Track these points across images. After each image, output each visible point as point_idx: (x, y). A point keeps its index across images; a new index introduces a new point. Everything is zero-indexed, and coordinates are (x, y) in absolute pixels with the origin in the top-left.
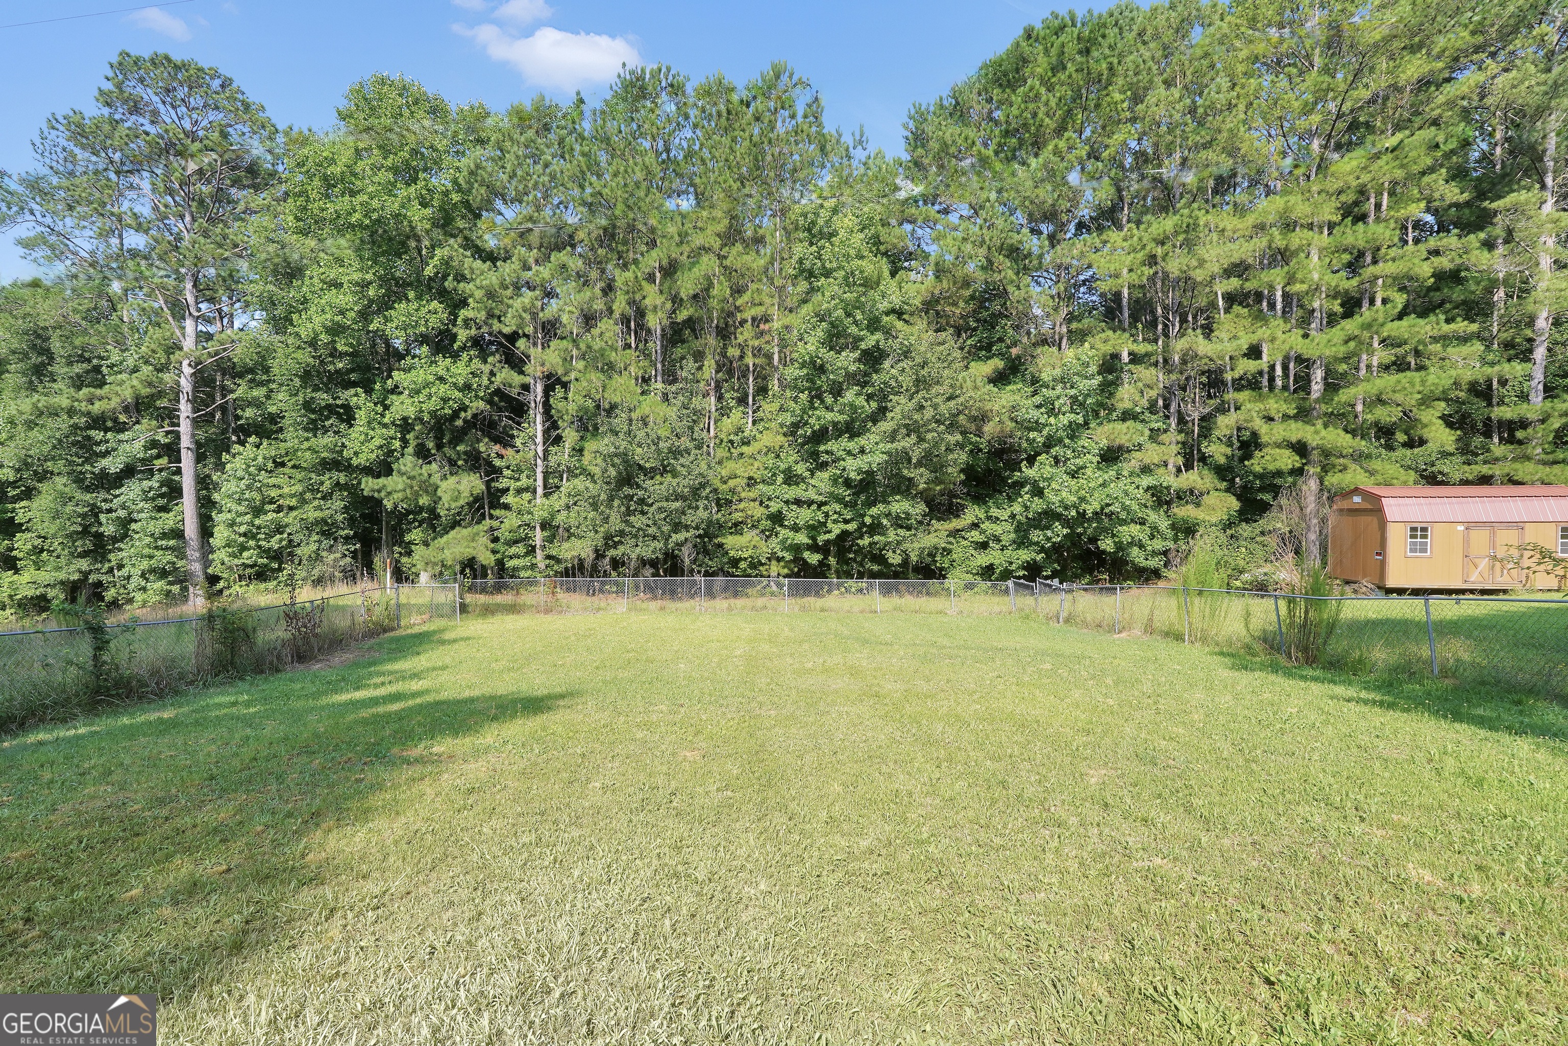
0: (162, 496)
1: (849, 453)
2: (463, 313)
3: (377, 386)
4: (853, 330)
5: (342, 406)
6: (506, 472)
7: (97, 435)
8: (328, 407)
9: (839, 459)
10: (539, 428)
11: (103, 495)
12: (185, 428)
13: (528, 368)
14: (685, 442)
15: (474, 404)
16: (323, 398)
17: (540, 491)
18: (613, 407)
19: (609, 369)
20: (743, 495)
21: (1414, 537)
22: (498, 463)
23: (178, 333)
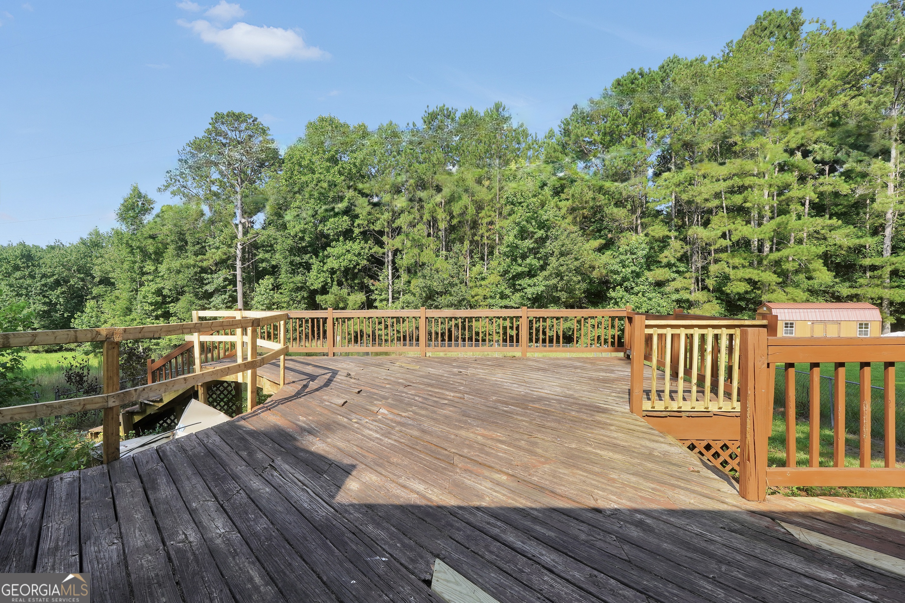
0: (229, 302)
1: (529, 285)
2: (357, 222)
3: (321, 254)
4: (531, 229)
5: (305, 262)
6: (376, 292)
7: (205, 276)
8: (300, 264)
9: (525, 288)
10: (390, 272)
11: (205, 301)
12: (238, 272)
13: (386, 247)
14: (456, 280)
15: (362, 262)
16: (298, 259)
17: (390, 300)
18: (424, 264)
19: (421, 247)
20: (481, 303)
21: (787, 327)
22: (372, 288)
23: (236, 230)
